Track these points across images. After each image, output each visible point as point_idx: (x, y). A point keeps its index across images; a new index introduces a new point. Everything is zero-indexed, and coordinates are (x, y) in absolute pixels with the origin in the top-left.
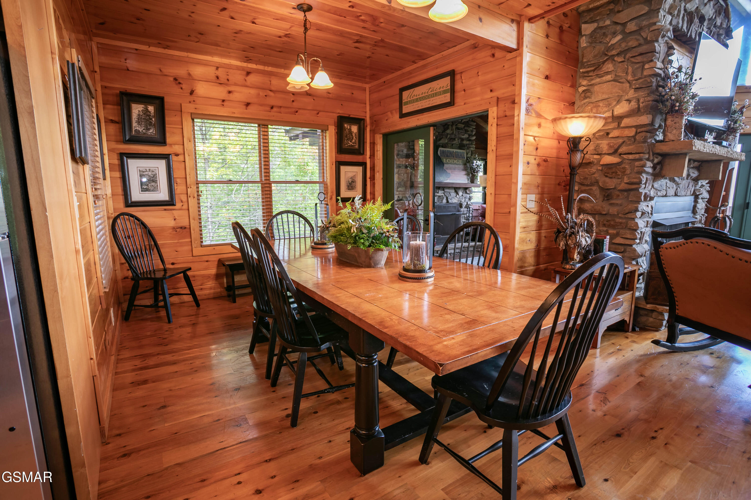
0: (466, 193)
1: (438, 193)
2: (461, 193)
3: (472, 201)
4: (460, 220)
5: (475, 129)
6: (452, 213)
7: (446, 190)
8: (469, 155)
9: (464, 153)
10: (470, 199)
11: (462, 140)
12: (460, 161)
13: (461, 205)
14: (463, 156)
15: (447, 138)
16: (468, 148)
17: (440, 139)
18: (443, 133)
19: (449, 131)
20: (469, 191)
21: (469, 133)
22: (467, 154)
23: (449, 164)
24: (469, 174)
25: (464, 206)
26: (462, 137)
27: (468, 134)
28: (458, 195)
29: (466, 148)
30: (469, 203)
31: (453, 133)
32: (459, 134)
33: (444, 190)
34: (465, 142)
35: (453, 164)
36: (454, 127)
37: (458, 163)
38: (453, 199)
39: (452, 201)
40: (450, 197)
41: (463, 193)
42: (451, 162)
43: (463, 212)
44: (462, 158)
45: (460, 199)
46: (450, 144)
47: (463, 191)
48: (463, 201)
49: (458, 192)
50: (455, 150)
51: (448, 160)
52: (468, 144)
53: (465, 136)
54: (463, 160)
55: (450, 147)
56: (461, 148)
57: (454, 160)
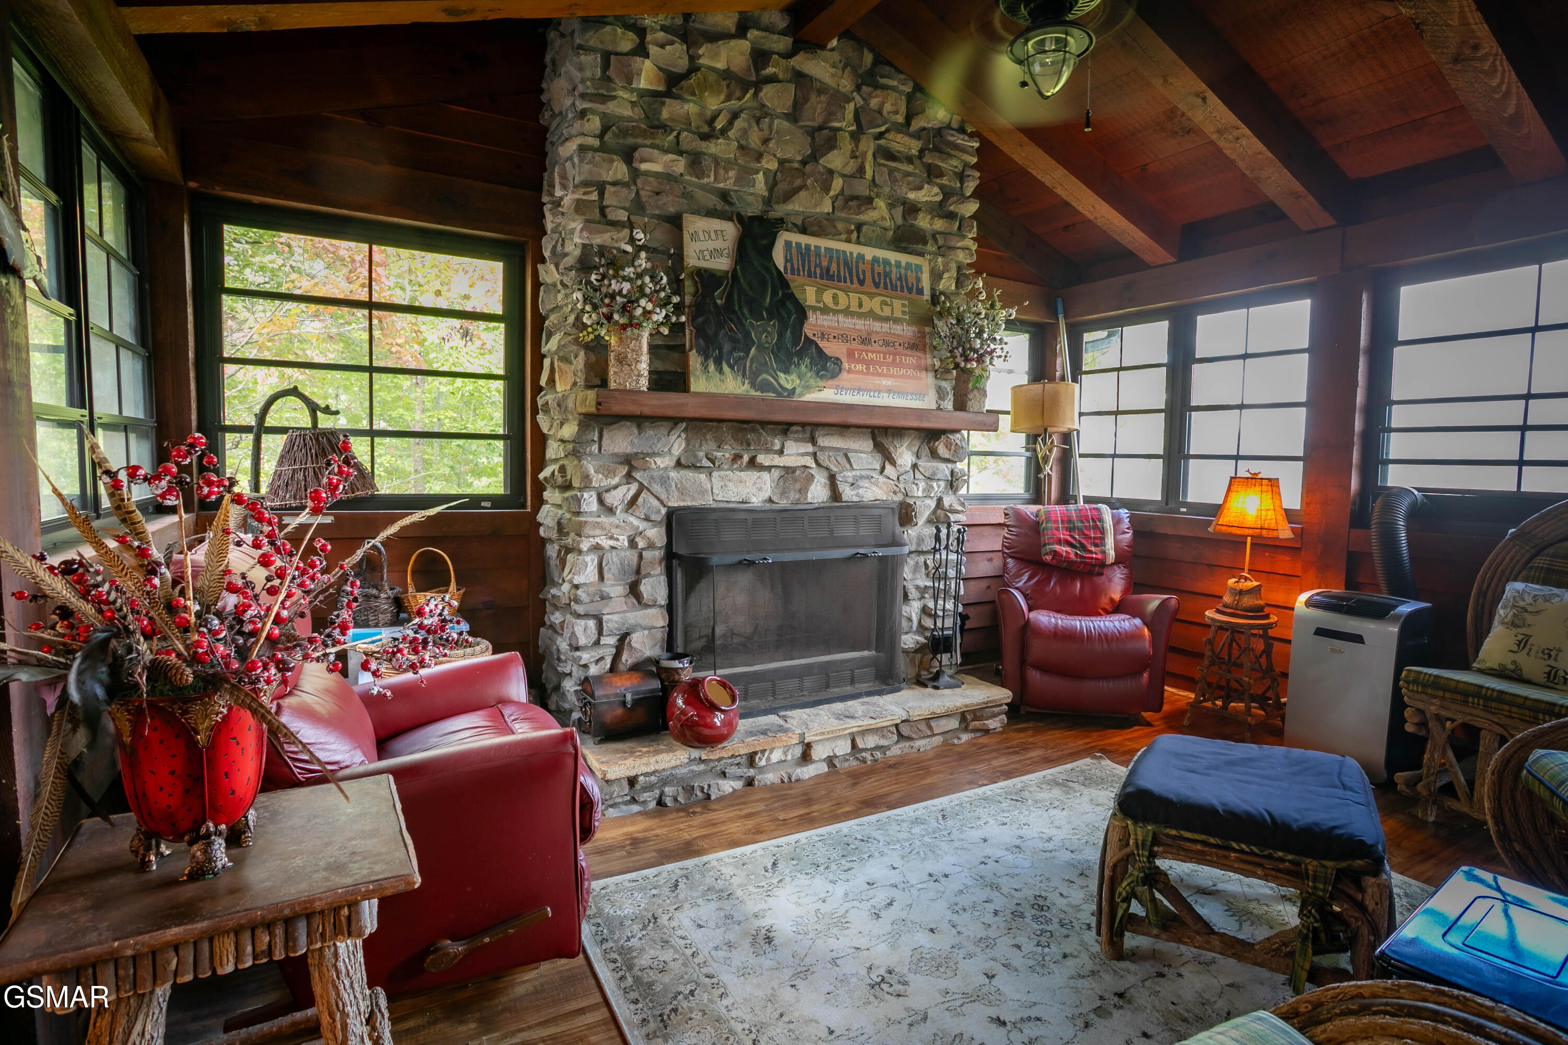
0: (934, 455)
1: (781, 452)
2: (905, 455)
3: (964, 491)
4: (901, 578)
5: (975, 167)
6: (852, 551)
7: (823, 441)
8: (947, 283)
9: (919, 268)
10: (953, 483)
11: (912, 209)
12: (897, 304)
13: (906, 514)
14: (912, 281)
15: (826, 188)
16: (945, 250)
17: (788, 196)
18: (808, 168)
19: (836, 160)
20: (948, 446)
21: (945, 181)
22: (936, 276)
23: (836, 312)
25: (921, 518)
26: (912, 196)
27: (941, 187)
28: (893, 463)
29: (931, 247)
30: (948, 501)
31: (861, 170)
32: (893, 180)
33: (813, 441)
34: (923, 222)
35: (860, 316)
36: (868, 146)
37: (887, 312)
38: (865, 483)
39: (861, 491)
40: (849, 474)
41: (918, 457)
42: (849, 306)
43: (918, 544)
44: (910, 290)
45: (901, 486)
46: (848, 221)
47: (917, 443)
48: (918, 491)
49: (891, 449)
50: (869, 253)
51: (827, 297)
52: (940, 233)
53: (924, 192)
54: (912, 303)
55: (844, 236)
56: (904, 245)
57: (864, 298)
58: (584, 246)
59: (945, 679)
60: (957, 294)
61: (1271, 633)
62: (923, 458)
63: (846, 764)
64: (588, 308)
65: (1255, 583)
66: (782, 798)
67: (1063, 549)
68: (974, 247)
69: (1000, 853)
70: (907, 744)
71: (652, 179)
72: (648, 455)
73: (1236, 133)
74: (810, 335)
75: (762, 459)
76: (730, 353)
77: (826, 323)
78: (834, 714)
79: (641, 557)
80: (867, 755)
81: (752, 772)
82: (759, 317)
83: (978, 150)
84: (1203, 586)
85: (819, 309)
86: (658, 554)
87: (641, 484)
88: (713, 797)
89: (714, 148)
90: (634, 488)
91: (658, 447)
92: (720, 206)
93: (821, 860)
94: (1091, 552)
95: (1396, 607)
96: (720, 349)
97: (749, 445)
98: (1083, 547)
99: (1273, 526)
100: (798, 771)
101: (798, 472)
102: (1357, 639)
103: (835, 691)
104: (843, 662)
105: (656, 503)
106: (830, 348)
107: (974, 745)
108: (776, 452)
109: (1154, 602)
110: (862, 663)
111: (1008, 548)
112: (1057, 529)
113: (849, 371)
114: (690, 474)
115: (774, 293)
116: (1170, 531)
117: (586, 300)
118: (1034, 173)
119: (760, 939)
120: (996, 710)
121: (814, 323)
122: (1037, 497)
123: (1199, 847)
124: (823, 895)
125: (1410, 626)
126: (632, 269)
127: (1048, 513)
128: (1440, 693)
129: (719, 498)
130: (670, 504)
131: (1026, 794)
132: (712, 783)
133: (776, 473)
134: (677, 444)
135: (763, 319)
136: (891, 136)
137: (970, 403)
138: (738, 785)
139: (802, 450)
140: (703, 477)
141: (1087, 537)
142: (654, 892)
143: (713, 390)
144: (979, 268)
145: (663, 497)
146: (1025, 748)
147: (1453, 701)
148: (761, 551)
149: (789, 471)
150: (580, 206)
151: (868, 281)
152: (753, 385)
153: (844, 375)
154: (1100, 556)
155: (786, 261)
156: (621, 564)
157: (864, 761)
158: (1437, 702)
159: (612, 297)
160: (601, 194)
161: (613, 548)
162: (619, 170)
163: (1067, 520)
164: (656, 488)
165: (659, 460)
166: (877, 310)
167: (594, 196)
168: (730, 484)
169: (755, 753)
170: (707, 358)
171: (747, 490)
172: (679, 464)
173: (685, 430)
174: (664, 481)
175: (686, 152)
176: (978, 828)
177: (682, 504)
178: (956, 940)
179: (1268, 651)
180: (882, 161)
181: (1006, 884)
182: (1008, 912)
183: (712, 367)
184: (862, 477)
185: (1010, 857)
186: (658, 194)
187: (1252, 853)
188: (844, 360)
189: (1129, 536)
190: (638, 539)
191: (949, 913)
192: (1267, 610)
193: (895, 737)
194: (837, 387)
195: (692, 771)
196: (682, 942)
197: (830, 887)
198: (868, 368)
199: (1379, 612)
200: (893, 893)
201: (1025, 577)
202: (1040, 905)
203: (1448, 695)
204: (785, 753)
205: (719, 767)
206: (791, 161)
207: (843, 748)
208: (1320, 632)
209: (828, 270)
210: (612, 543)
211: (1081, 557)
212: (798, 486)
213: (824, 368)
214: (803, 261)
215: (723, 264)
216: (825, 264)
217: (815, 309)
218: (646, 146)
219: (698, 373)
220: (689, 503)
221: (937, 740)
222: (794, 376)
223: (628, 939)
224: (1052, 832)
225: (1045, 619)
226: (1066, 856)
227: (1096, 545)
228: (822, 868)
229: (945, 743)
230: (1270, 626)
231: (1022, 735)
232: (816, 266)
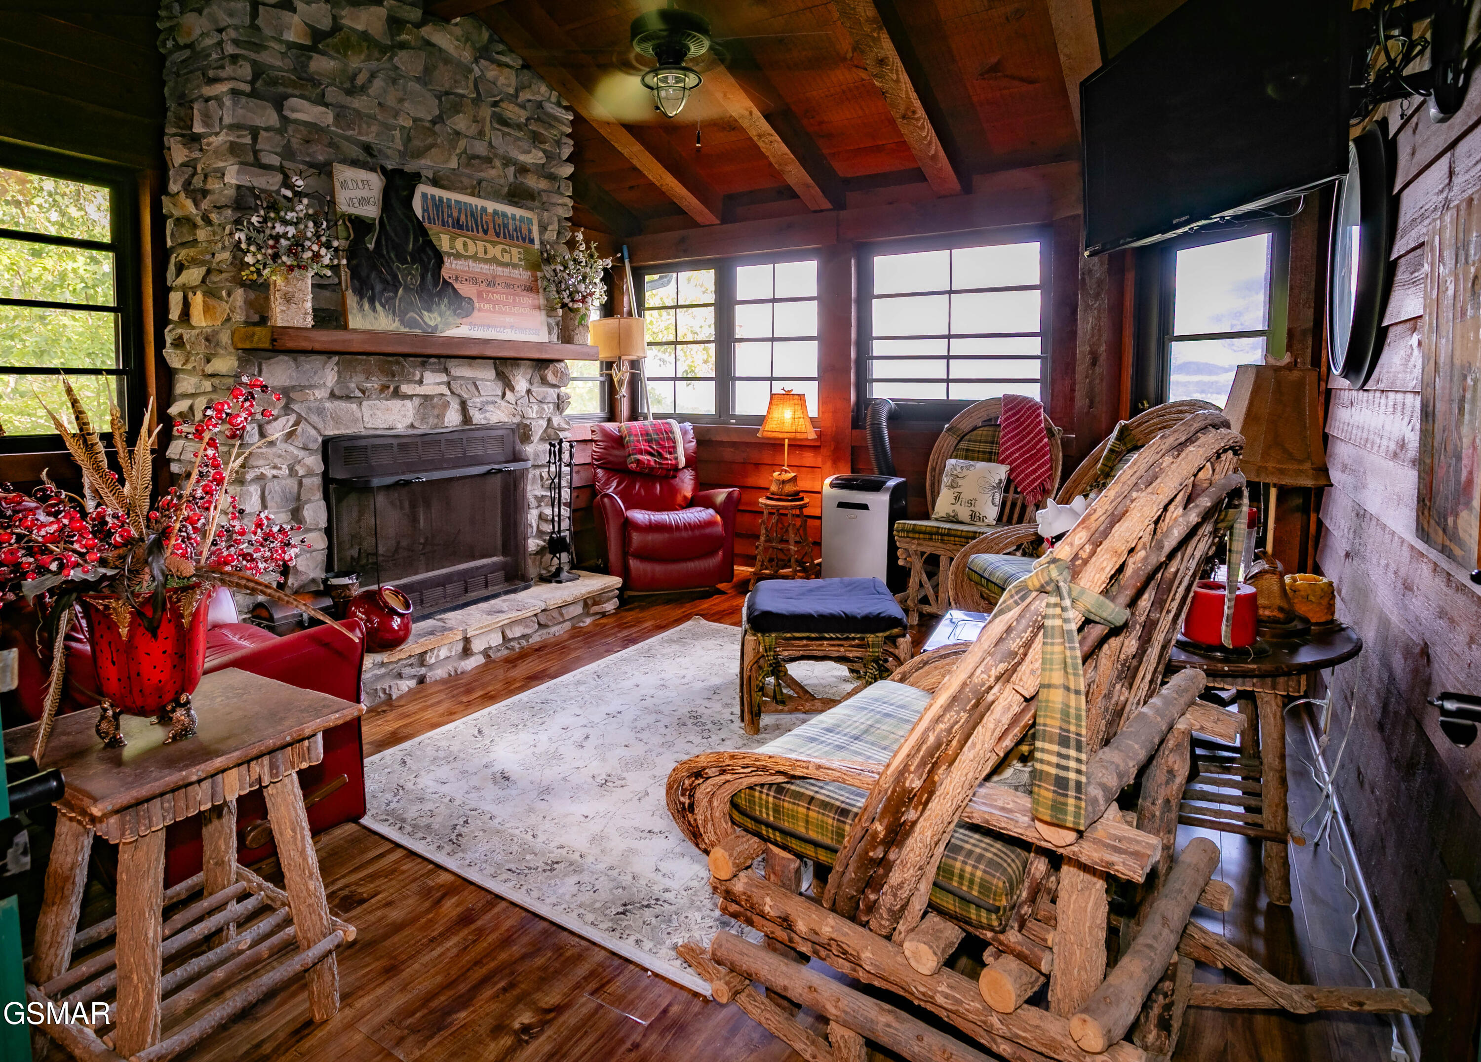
0: (544, 381)
1: (421, 382)
2: (521, 383)
3: (568, 412)
4: (524, 490)
5: (568, 136)
6: (488, 467)
7: (455, 371)
8: (551, 234)
9: (530, 221)
10: (560, 405)
11: (523, 170)
12: (515, 251)
13: (523, 432)
14: (525, 232)
15: (453, 147)
16: (548, 205)
17: (419, 154)
18: (437, 127)
19: (461, 123)
20: (555, 373)
21: (547, 147)
22: (543, 228)
23: (466, 258)
24: (554, 309)
25: (536, 436)
26: (521, 157)
27: (544, 151)
28: (512, 389)
29: (538, 203)
30: (556, 421)
31: (481, 133)
32: (507, 143)
33: (446, 371)
34: (531, 181)
35: (486, 261)
36: (486, 112)
37: (507, 258)
38: (490, 408)
39: (488, 415)
40: (478, 400)
41: (531, 384)
42: (476, 253)
43: (535, 460)
44: (524, 240)
45: (519, 409)
46: (470, 177)
47: (530, 371)
48: (532, 413)
49: (511, 377)
50: (491, 206)
51: (459, 244)
52: (544, 191)
53: (531, 155)
54: (527, 251)
55: (469, 191)
56: (516, 200)
57: (488, 245)
58: (239, 187)
59: (564, 575)
60: (557, 242)
61: (806, 511)
62: (536, 385)
63: (499, 654)
64: (253, 248)
65: (793, 475)
66: (456, 687)
67: (645, 458)
68: (571, 203)
69: (652, 692)
70: (545, 631)
71: (302, 128)
72: (305, 387)
73: (770, 138)
74: (447, 278)
75: (405, 389)
76: (382, 293)
77: (458, 267)
78: (483, 612)
79: (300, 484)
80: (514, 644)
81: (423, 671)
82: (404, 262)
83: (572, 122)
84: (752, 481)
85: (452, 254)
86: (317, 481)
87: (299, 415)
88: (394, 697)
89: (357, 103)
90: (292, 418)
91: (316, 380)
92: (362, 155)
93: (517, 722)
94: (667, 459)
95: (885, 483)
96: (373, 289)
97: (394, 376)
98: (660, 455)
99: (803, 430)
100: (462, 663)
101: (435, 400)
102: (865, 507)
103: (473, 595)
104: (477, 568)
105: (313, 432)
106: (464, 289)
107: (597, 625)
108: (416, 382)
109: (721, 495)
110: (494, 568)
111: (597, 460)
112: (638, 441)
113: (479, 310)
114: (343, 405)
115: (416, 240)
116: (725, 439)
117: (249, 240)
118: (616, 145)
119: (499, 779)
120: (611, 594)
121: (451, 267)
122: (612, 416)
123: (805, 642)
124: (533, 743)
125: (896, 494)
126: (294, 214)
127: (629, 429)
128: (917, 536)
129: (369, 426)
130: (327, 433)
131: (653, 652)
132: (392, 684)
133: (417, 401)
134: (329, 376)
135: (407, 263)
136: (503, 105)
137: (576, 337)
138: (412, 683)
139: (438, 380)
140: (354, 406)
141: (663, 447)
142: (387, 770)
143: (369, 327)
144: (575, 222)
145: (320, 426)
146: (638, 622)
147: (925, 539)
148: (414, 472)
149: (426, 398)
150: (234, 149)
151: (491, 231)
152: (402, 322)
153: (476, 313)
154: (674, 462)
155: (424, 211)
156: (283, 492)
157: (513, 649)
158: (916, 541)
159: (277, 238)
160: (255, 138)
161: (274, 477)
162: (271, 118)
163: (646, 433)
164: (314, 418)
165: (317, 392)
166: (499, 257)
167: (248, 140)
168: (378, 412)
169: (425, 652)
170: (361, 298)
171: (393, 417)
172: (333, 396)
173: (337, 364)
174: (320, 411)
175: (331, 105)
176: (628, 678)
177: (337, 432)
178: (647, 748)
179: (804, 525)
180: (498, 126)
181: (666, 710)
182: (674, 724)
183: (366, 306)
184: (487, 403)
185: (661, 692)
186: (308, 142)
187: (838, 639)
188: (475, 300)
189: (694, 444)
190: (297, 467)
191: (633, 733)
192: (802, 495)
193: (536, 626)
194: (470, 324)
195: (375, 675)
196: (436, 796)
197: (534, 737)
198: (494, 307)
199: (876, 487)
200: (586, 731)
201: (614, 484)
202: (695, 717)
203: (921, 536)
204: (450, 650)
205: (396, 668)
206: (421, 120)
207: (496, 640)
208: (842, 505)
209: (458, 220)
210: (275, 472)
211: (660, 463)
212: (436, 412)
213: (460, 307)
214: (438, 211)
215: (371, 211)
216: (455, 215)
217: (450, 255)
218: (296, 96)
219: (355, 311)
220: (343, 431)
221: (567, 625)
222: (436, 315)
223: (388, 805)
224: (683, 672)
225: (640, 516)
226: (699, 685)
227: (670, 453)
228: (520, 726)
229: (574, 627)
230: (804, 506)
231: (632, 613)
232: (449, 216)
